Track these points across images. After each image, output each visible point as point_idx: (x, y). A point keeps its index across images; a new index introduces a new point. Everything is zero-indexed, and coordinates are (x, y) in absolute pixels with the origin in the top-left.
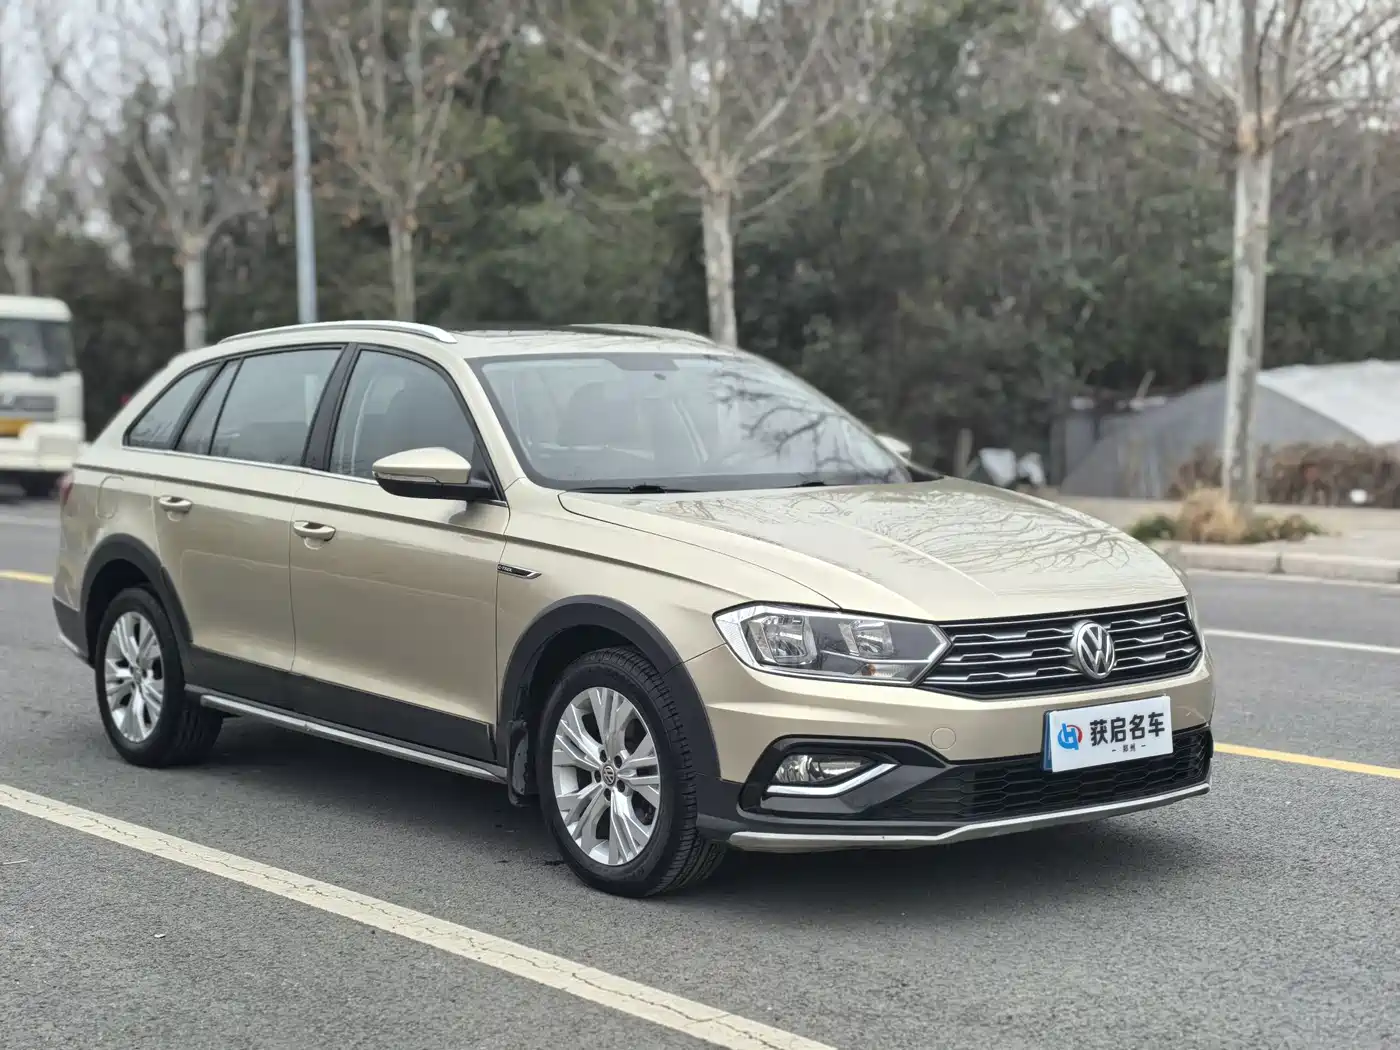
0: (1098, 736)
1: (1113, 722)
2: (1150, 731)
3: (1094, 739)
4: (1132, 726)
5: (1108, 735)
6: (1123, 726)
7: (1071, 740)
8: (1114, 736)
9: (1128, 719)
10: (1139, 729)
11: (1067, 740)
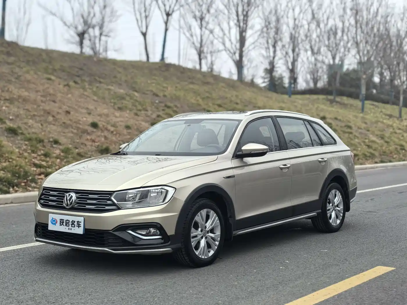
0: (62, 223)
1: (66, 220)
2: (77, 226)
3: (60, 224)
4: (71, 223)
5: (64, 224)
6: (69, 222)
7: (54, 222)
8: (66, 224)
9: (71, 221)
10: (74, 225)
11: (53, 222)
